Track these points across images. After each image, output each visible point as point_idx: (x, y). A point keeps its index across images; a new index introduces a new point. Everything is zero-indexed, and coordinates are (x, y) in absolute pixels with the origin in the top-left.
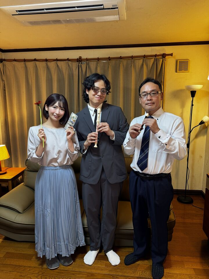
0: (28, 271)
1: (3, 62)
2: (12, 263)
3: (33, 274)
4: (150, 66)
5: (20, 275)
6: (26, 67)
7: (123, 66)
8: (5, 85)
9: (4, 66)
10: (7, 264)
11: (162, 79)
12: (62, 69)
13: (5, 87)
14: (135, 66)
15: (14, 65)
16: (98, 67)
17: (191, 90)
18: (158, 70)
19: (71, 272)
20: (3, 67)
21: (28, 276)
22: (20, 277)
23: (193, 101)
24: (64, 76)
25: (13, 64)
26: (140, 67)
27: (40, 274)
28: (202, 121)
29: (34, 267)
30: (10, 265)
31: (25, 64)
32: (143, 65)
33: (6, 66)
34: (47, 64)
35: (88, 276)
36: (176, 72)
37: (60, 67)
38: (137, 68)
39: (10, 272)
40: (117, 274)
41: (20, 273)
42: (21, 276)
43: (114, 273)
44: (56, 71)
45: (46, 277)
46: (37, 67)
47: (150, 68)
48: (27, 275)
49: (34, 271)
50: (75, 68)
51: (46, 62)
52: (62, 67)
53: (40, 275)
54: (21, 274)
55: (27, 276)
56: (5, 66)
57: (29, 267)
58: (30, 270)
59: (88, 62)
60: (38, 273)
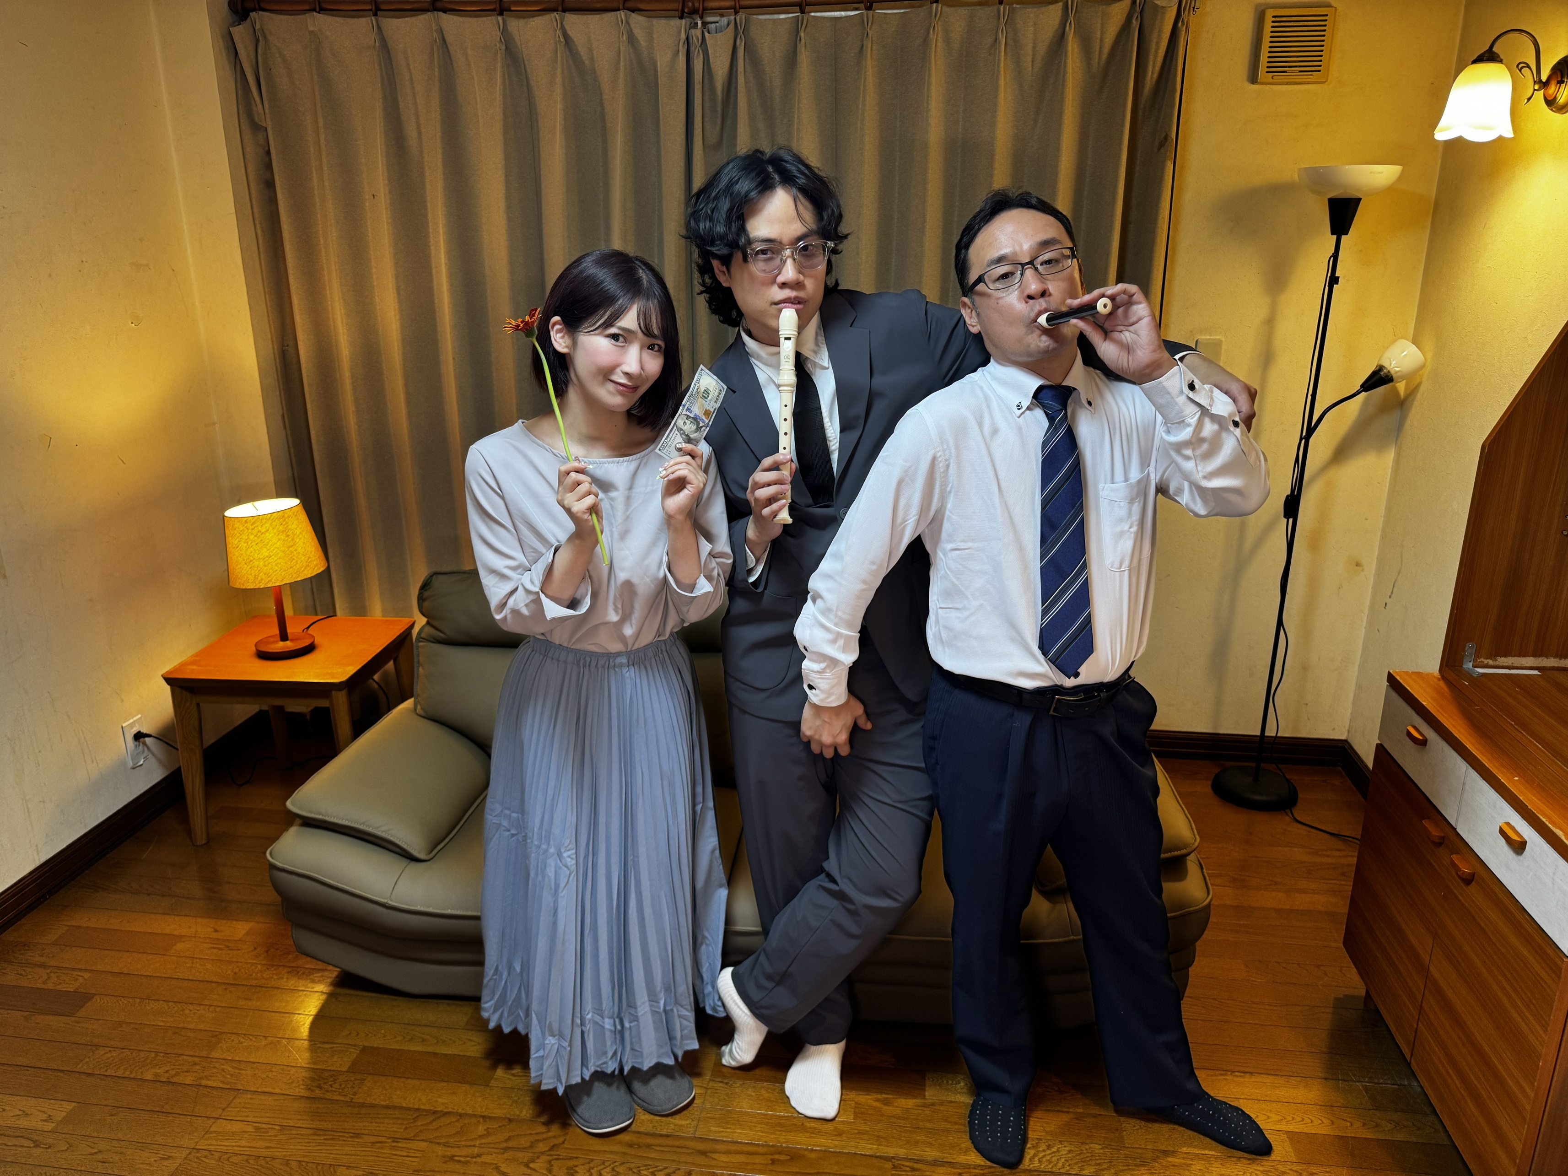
0: (481, 1137)
1: (253, 15)
2: (397, 1101)
3: (506, 1149)
4: (1102, 41)
5: (444, 1157)
6: (384, 47)
7: (948, 41)
8: (268, 153)
9: (257, 41)
10: (372, 1106)
11: (1170, 126)
12: (592, 59)
13: (269, 166)
14: (1014, 46)
15: (311, 32)
16: (801, 47)
17: (1333, 194)
18: (1150, 68)
19: (691, 1144)
20: (251, 49)
21: (485, 1158)
22: (445, 1162)
23: (1335, 256)
24: (602, 104)
25: (311, 28)
26: (1042, 48)
27: (542, 1153)
28: (1380, 368)
29: (510, 1120)
30: (388, 1107)
31: (379, 28)
32: (1060, 38)
33: (270, 38)
34: (505, 32)
35: (773, 1162)
36: (1253, 78)
37: (580, 49)
38: (1029, 59)
39: (395, 1140)
40: (916, 1153)
41: (446, 1145)
42: (451, 1158)
43: (902, 1152)
44: (559, 71)
45: (571, 1163)
46: (451, 49)
47: (1104, 56)
48: (479, 1156)
49: (508, 1139)
50: (669, 55)
51: (500, 18)
52: (591, 50)
53: (544, 1158)
54: (450, 1152)
55: (478, 1160)
56: (265, 38)
57: (484, 1117)
58: (488, 1134)
59: (741, 16)
60: (531, 1146)
